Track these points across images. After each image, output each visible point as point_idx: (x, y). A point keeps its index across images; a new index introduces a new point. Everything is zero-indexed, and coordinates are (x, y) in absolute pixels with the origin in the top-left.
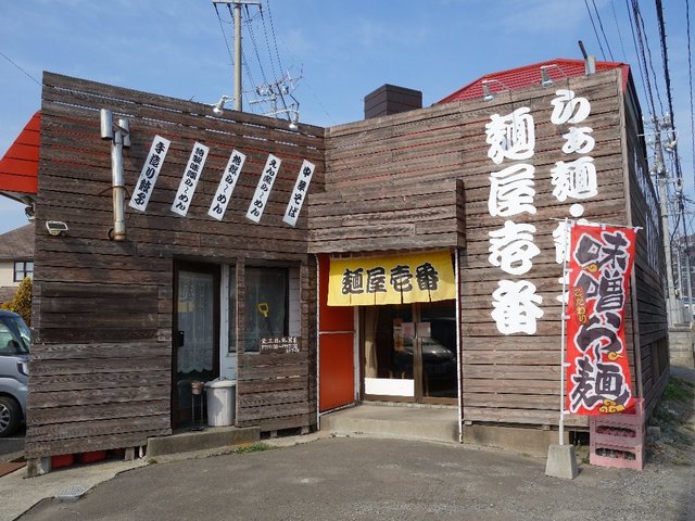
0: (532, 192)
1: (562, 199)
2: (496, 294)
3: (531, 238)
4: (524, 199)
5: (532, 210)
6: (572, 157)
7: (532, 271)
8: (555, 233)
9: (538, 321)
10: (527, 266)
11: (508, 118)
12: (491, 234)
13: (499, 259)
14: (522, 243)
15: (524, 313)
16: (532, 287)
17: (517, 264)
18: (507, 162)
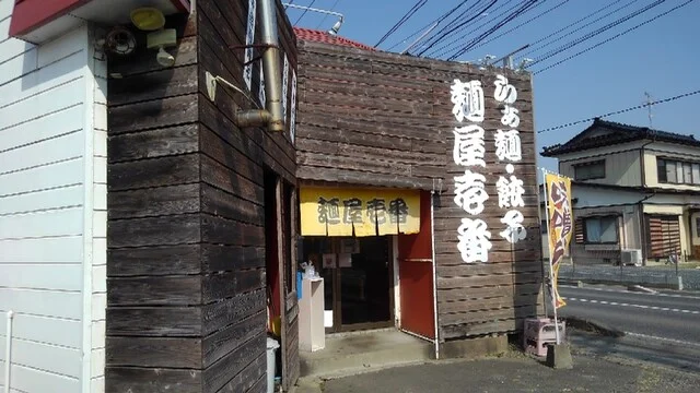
0: (483, 150)
1: (501, 158)
2: (460, 230)
3: (483, 185)
4: (478, 154)
5: (483, 164)
6: (507, 128)
7: (483, 212)
8: (498, 184)
9: (489, 252)
10: (480, 208)
11: (467, 85)
12: (456, 179)
13: (462, 200)
14: (477, 190)
15: (479, 246)
16: (485, 226)
17: (474, 206)
18: (466, 122)
